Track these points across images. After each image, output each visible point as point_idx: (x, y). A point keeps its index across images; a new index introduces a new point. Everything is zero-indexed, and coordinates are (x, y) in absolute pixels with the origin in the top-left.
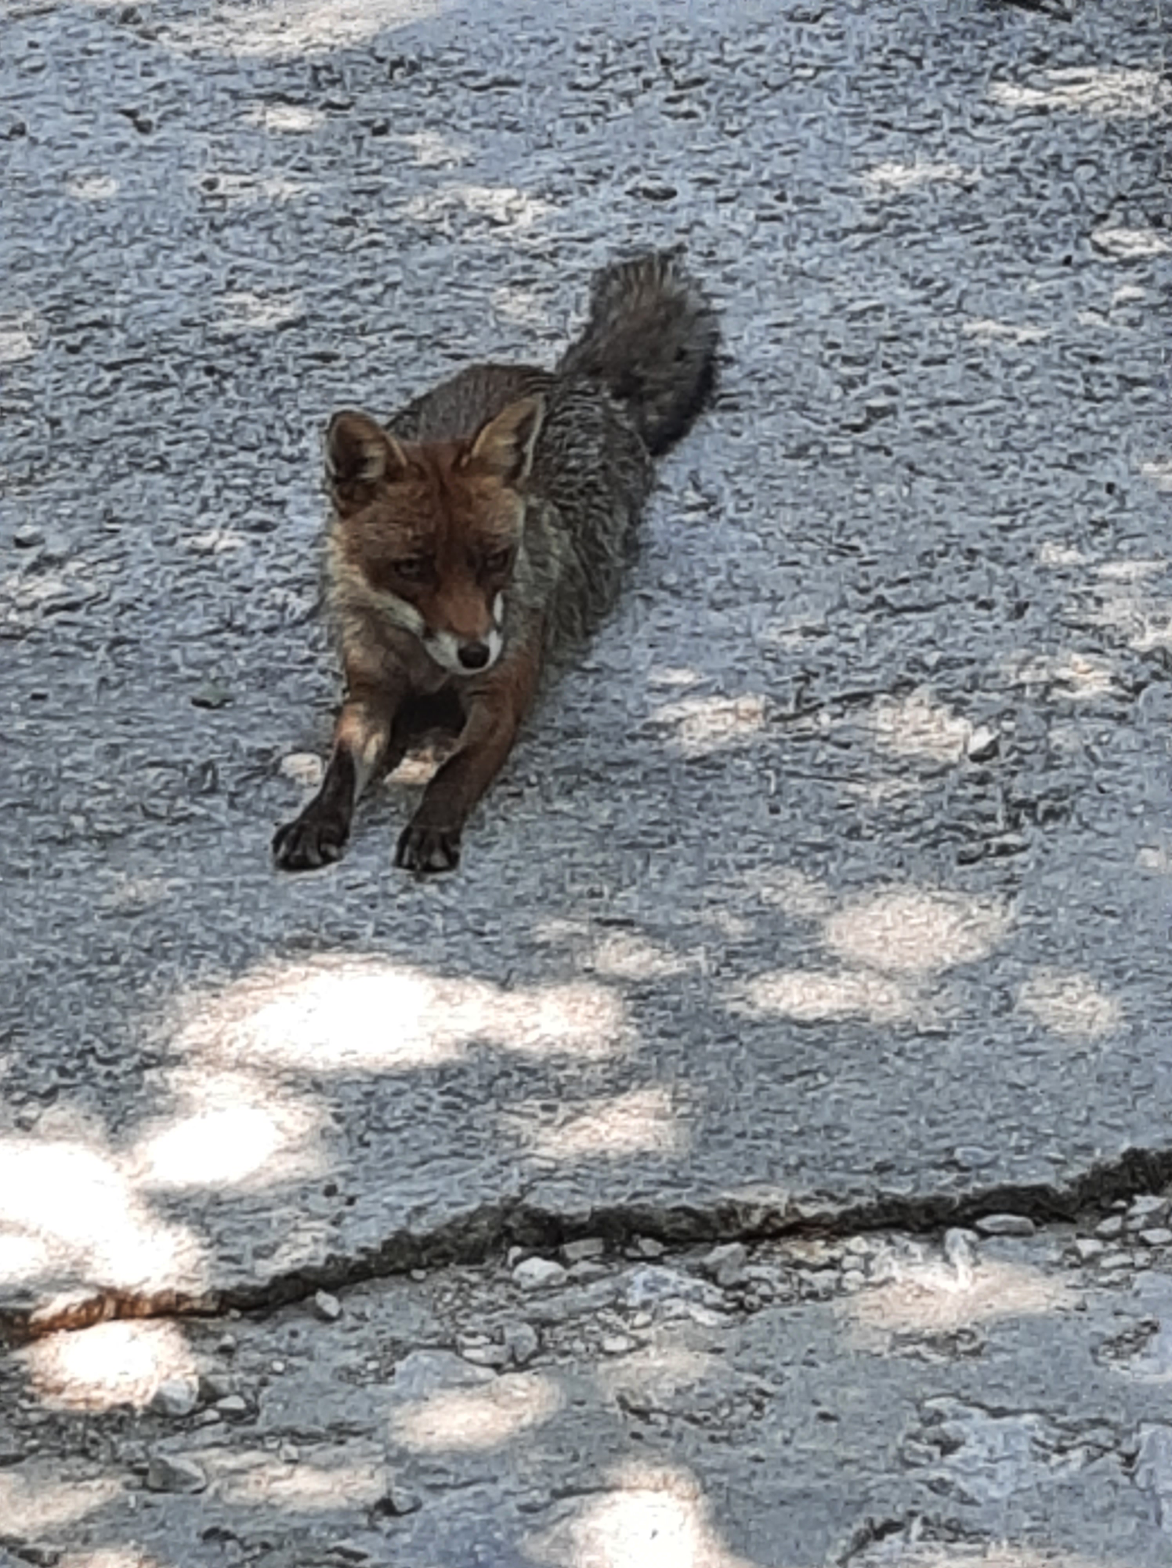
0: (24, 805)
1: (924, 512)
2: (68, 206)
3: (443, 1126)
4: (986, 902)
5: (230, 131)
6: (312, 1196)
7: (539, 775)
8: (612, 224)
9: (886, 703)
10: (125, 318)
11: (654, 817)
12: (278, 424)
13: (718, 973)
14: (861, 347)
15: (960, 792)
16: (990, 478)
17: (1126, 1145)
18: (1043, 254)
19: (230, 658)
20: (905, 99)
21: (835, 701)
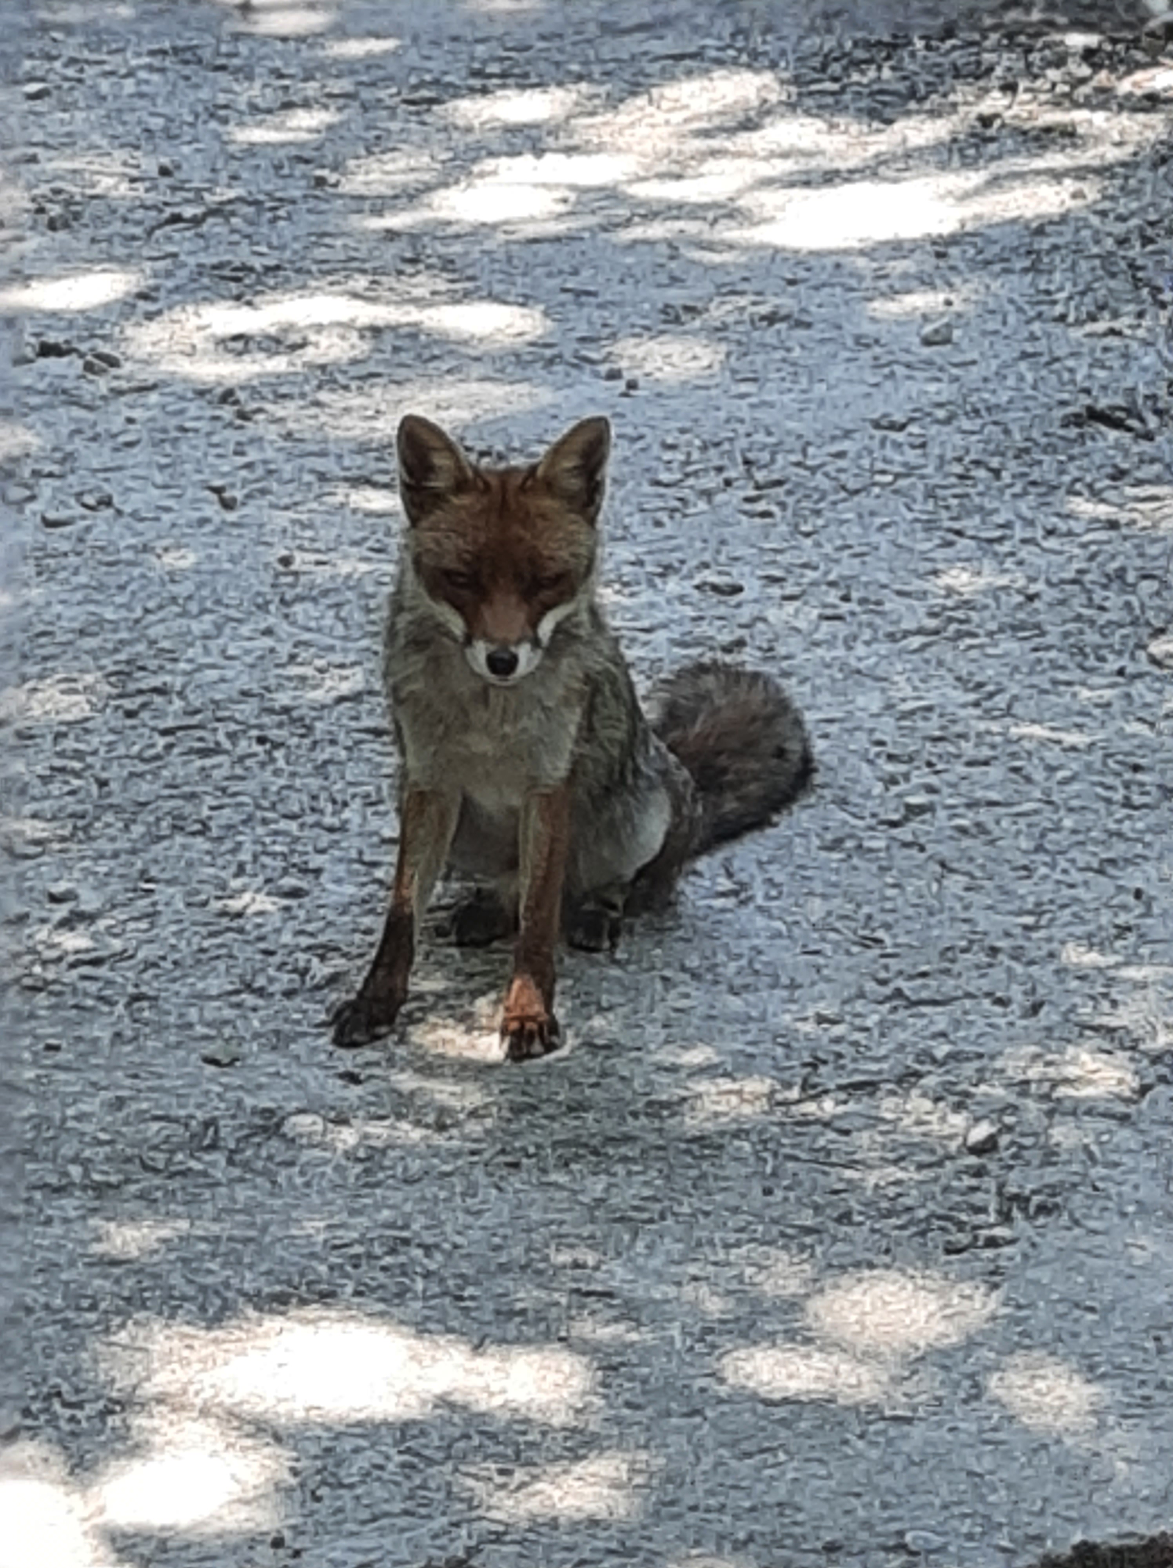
0: (25, 1152)
1: (951, 909)
2: (143, 576)
3: (397, 1484)
4: (968, 1292)
5: (310, 511)
6: (259, 1548)
7: (539, 1146)
8: (676, 617)
9: (893, 1093)
10: (184, 686)
11: (647, 1192)
12: (323, 795)
13: (691, 1349)
14: (906, 745)
15: (955, 1183)
16: (1021, 878)
17: (1078, 1538)
18: (1097, 664)
19: (245, 1018)
20: (981, 509)
21: (841, 1088)
